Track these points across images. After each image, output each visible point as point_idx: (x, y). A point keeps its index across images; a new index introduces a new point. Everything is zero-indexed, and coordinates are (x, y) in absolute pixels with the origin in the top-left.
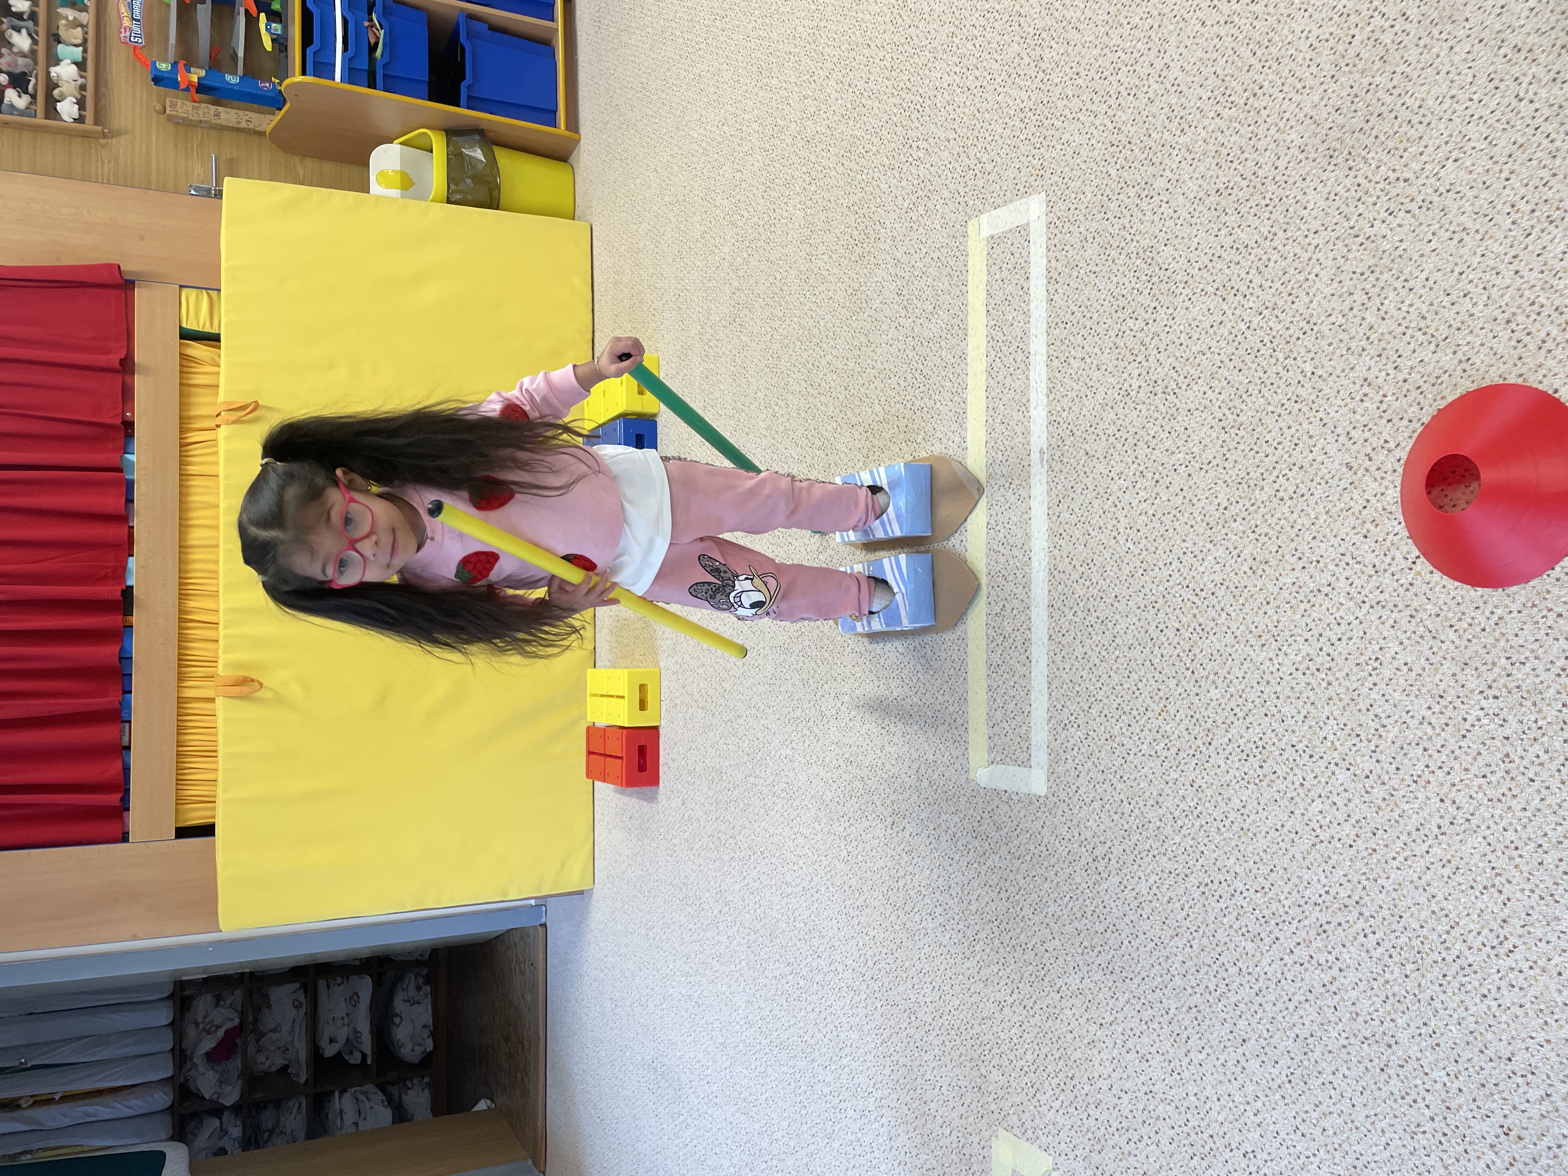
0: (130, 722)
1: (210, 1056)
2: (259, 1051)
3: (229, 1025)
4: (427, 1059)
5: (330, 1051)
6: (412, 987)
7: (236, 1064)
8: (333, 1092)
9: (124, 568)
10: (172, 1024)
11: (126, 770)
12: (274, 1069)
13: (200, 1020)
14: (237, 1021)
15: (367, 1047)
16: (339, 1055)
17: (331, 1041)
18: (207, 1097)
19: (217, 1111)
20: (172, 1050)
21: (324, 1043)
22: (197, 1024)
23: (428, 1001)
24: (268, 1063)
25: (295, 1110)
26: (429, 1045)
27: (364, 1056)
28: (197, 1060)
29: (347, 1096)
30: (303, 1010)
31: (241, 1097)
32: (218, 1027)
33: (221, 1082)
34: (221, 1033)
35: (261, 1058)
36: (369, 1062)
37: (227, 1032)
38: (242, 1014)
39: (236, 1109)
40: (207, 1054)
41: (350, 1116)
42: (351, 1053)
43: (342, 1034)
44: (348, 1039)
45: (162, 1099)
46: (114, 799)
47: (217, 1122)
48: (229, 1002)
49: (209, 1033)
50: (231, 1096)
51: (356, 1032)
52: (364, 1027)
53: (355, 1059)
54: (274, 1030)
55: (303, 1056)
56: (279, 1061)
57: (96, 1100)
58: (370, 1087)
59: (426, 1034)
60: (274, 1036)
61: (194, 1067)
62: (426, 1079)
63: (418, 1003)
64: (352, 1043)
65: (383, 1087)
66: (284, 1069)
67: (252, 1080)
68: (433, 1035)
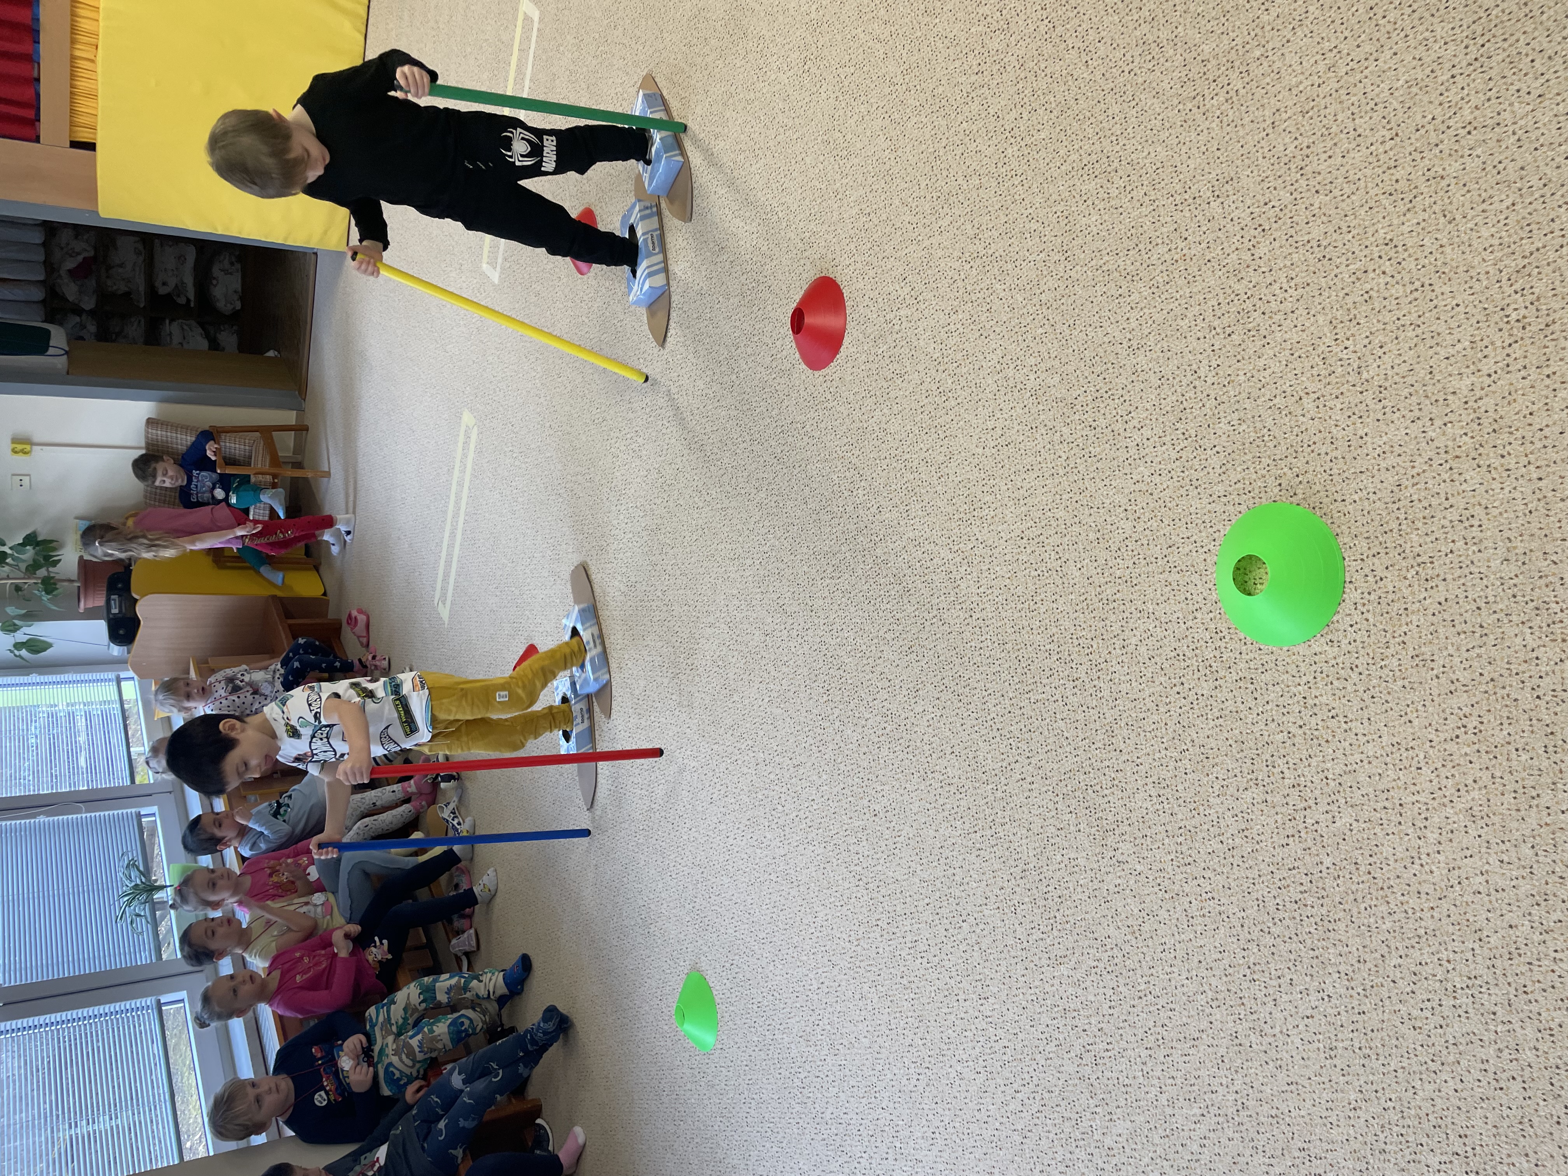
0: (39, 63)
1: (72, 273)
2: (108, 277)
3: (86, 254)
4: (235, 316)
5: (162, 291)
6: (226, 262)
7: (92, 283)
8: (164, 319)
10: (43, 244)
11: (38, 95)
12: (120, 292)
13: (64, 246)
14: (92, 254)
15: (191, 295)
16: (169, 296)
17: (164, 284)
18: (71, 299)
19: (78, 311)
20: (45, 262)
21: (158, 284)
22: (62, 249)
23: (239, 275)
24: (115, 288)
25: (136, 324)
26: (238, 306)
27: (188, 300)
28: (63, 272)
29: (175, 324)
30: (143, 257)
31: (96, 306)
32: (78, 254)
33: (81, 292)
34: (80, 258)
35: (109, 283)
36: (192, 305)
37: (84, 258)
38: (95, 249)
39: (92, 313)
40: (69, 271)
41: (177, 338)
42: (179, 296)
43: (172, 282)
44: (176, 286)
45: (38, 294)
46: (30, 114)
47: (78, 319)
48: (85, 237)
49: (71, 256)
50: (89, 303)
51: (183, 283)
52: (189, 280)
53: (182, 301)
54: (120, 266)
55: (142, 289)
56: (122, 288)
58: (193, 323)
59: (236, 297)
60: (120, 270)
61: (60, 276)
62: (235, 328)
63: (231, 274)
64: (179, 289)
65: (202, 325)
66: (128, 294)
67: (104, 297)
68: (241, 299)
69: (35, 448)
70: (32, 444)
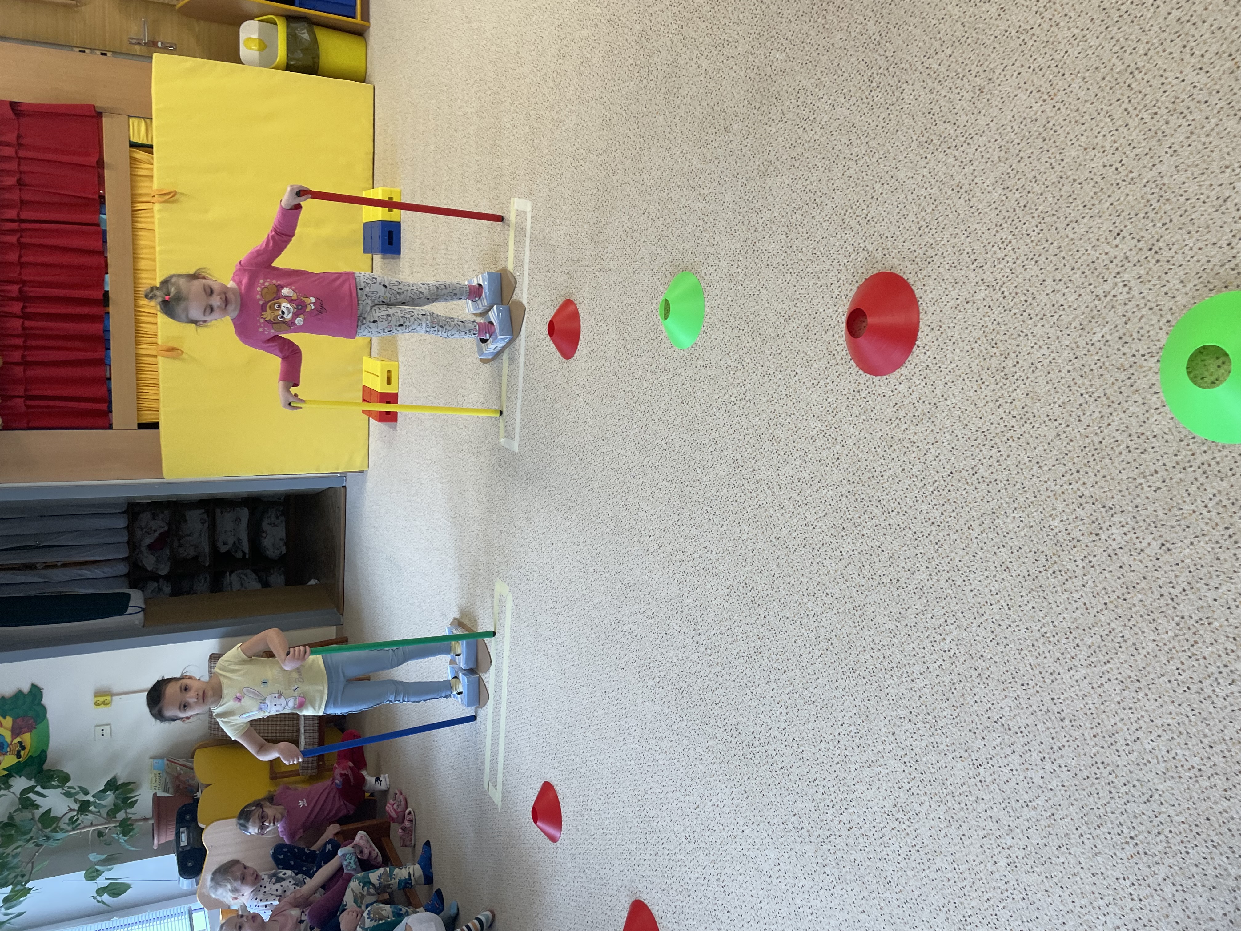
0: (110, 365)
1: (150, 547)
2: (180, 546)
3: (162, 530)
4: (282, 558)
5: (223, 549)
6: (273, 517)
7: (167, 552)
8: (225, 573)
9: (103, 280)
10: (127, 528)
11: (110, 391)
12: (190, 557)
13: (143, 526)
14: (166, 529)
15: (246, 549)
16: (228, 552)
17: (224, 544)
18: (150, 569)
19: (155, 577)
20: (128, 542)
21: (220, 545)
22: (142, 529)
23: (283, 525)
24: (185, 554)
25: (203, 581)
26: (284, 550)
27: (244, 554)
28: (144, 549)
29: (234, 575)
30: (206, 525)
31: (170, 570)
32: (155, 531)
33: (158, 561)
34: (156, 535)
35: (181, 550)
36: (247, 557)
37: (160, 534)
38: (169, 524)
39: (167, 577)
40: (148, 546)
41: (236, 586)
42: (236, 551)
43: (231, 540)
44: (234, 543)
45: (123, 569)
46: (103, 407)
47: (156, 585)
48: (161, 517)
49: (149, 534)
50: (164, 570)
51: (239, 539)
52: (244, 537)
53: (239, 555)
54: (189, 535)
55: (207, 550)
56: (192, 553)
57: (83, 567)
58: (248, 571)
59: (282, 543)
60: (189, 538)
61: (141, 552)
62: (282, 569)
63: (277, 526)
64: (236, 545)
65: (255, 572)
66: (195, 558)
67: (176, 562)
68: (286, 544)
69: (114, 698)
70: (112, 695)
